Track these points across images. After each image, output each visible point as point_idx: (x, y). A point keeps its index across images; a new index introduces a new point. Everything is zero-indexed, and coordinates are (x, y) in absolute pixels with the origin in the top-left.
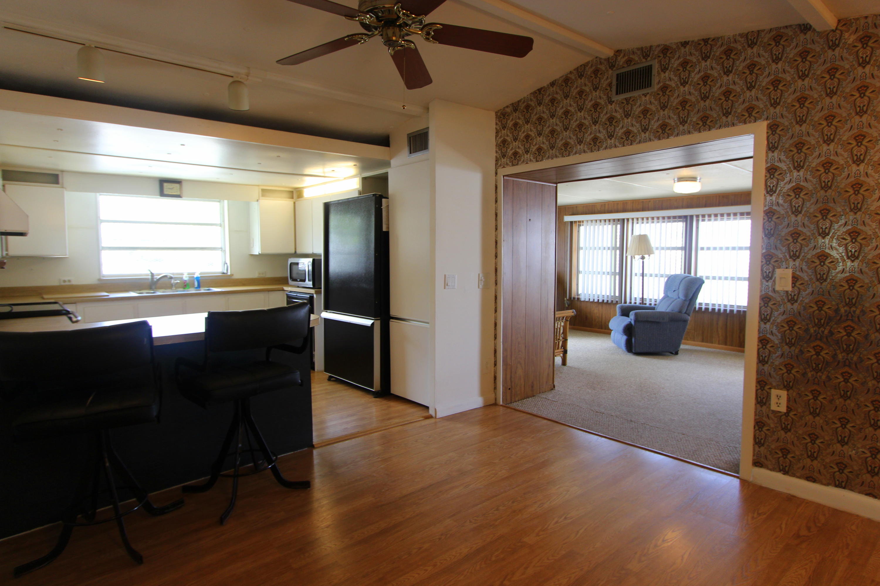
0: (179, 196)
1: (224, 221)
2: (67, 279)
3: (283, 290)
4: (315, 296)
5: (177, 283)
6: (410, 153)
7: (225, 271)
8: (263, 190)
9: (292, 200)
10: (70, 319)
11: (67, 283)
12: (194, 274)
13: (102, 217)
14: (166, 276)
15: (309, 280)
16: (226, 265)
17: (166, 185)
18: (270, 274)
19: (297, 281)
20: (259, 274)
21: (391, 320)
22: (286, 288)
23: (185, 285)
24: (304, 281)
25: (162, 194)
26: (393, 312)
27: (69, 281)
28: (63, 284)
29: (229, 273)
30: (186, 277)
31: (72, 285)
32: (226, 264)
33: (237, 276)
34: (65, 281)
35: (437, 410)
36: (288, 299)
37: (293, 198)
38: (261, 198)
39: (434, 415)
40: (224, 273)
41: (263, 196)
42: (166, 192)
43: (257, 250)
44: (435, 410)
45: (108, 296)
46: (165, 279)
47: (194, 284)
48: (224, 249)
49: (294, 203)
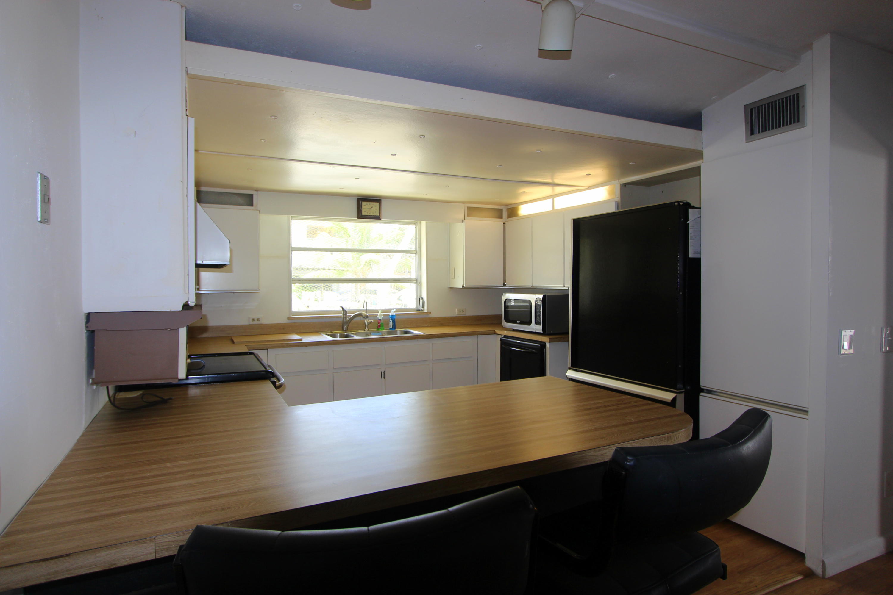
0: (377, 218)
1: (420, 247)
2: (256, 317)
3: (495, 334)
4: (548, 345)
5: (371, 322)
6: (752, 134)
7: (421, 308)
8: (469, 208)
9: (501, 219)
10: (274, 383)
11: (256, 322)
12: (389, 310)
13: (294, 244)
14: (360, 315)
15: (537, 323)
16: (421, 301)
17: (364, 204)
18: (471, 312)
19: (516, 323)
20: (459, 311)
21: (702, 394)
22: (498, 331)
23: (379, 325)
24: (529, 323)
25: (360, 216)
26: (705, 381)
27: (258, 320)
28: (251, 323)
29: (426, 311)
30: (380, 315)
31: (262, 324)
32: (422, 299)
33: (435, 314)
34: (253, 320)
35: (827, 564)
36: (503, 346)
37: (501, 217)
38: (467, 218)
39: (819, 571)
40: (419, 310)
41: (469, 215)
42: (364, 213)
43: (460, 282)
44: (824, 563)
45: (301, 340)
46: (358, 319)
47: (388, 324)
48: (419, 281)
49: (504, 224)
